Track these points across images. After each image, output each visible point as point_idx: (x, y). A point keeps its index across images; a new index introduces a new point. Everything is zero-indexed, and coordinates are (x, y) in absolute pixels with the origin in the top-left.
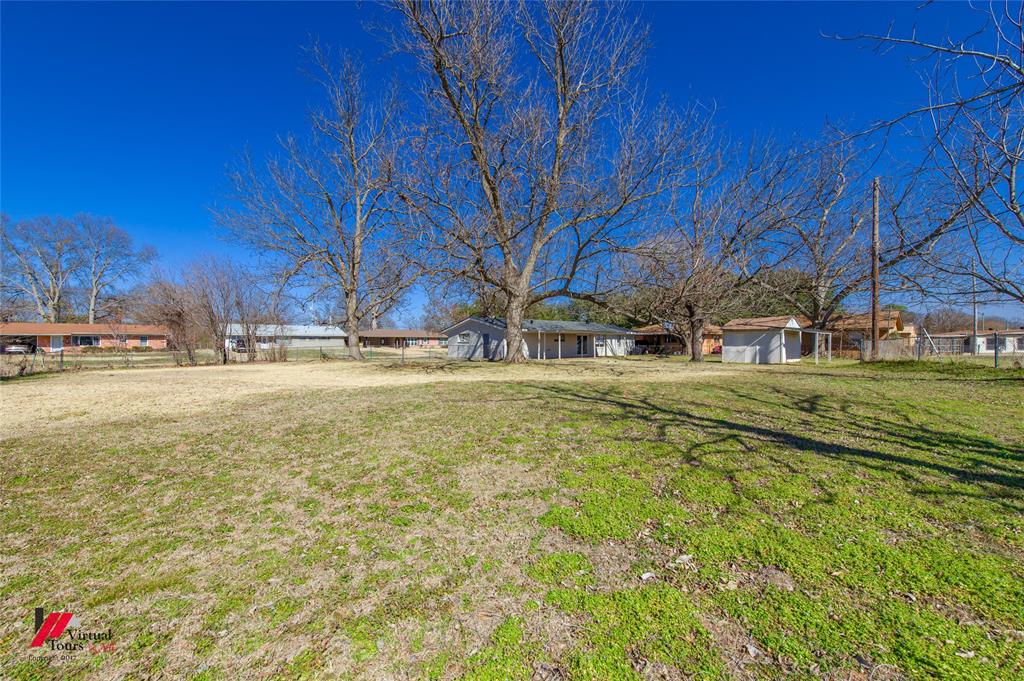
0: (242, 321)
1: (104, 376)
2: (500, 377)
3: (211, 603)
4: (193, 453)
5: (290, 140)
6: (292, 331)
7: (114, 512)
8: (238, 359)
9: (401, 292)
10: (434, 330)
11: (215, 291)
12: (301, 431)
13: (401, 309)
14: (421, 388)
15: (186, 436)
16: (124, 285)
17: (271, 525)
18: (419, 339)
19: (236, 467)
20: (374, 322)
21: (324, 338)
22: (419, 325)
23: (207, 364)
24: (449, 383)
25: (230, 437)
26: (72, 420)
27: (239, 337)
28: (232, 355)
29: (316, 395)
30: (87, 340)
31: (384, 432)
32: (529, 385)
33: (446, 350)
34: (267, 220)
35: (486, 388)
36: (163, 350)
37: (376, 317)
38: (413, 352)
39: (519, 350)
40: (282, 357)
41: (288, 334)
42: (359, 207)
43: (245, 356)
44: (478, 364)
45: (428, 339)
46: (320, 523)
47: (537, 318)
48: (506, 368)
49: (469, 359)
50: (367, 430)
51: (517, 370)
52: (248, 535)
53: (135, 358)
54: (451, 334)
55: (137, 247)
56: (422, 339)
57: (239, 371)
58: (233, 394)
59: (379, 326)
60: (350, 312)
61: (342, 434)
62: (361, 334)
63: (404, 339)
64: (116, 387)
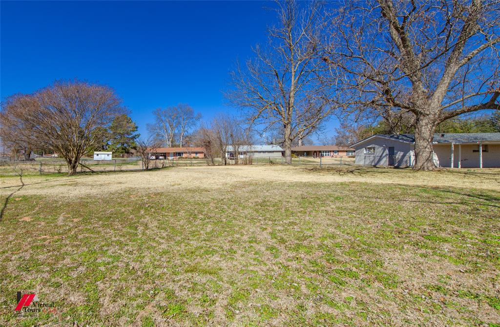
0: (233, 144)
1: (184, 169)
2: (411, 182)
3: (230, 291)
4: (217, 208)
5: (258, 47)
6: (255, 148)
7: (191, 230)
8: (231, 163)
9: (319, 121)
10: (342, 145)
11: (222, 130)
12: (263, 204)
13: (319, 133)
14: (337, 185)
15: (213, 199)
16: (191, 131)
17: (254, 256)
18: (331, 151)
19: (235, 219)
20: (300, 142)
21: (270, 152)
22: (330, 142)
23: (219, 165)
24: (361, 183)
25: (230, 203)
26: (176, 187)
27: (231, 152)
28: (228, 161)
29: (269, 185)
30: (180, 154)
31: (314, 213)
32: (447, 190)
33: (353, 159)
34: (245, 91)
35: (398, 190)
36: (202, 158)
37: (301, 139)
38: (327, 160)
39: (429, 159)
40: (249, 162)
41: (253, 150)
42: (293, 73)
43: (234, 162)
44: (384, 170)
45: (338, 151)
46: (281, 263)
47: (448, 132)
48: (416, 174)
49: (375, 166)
50: (302, 209)
51: (428, 176)
52: (243, 258)
53: (194, 162)
54: (359, 147)
55: (195, 115)
56: (333, 151)
57: (232, 169)
58: (231, 180)
59: (303, 144)
60: (287, 136)
61: (287, 210)
62: (293, 149)
63: (320, 152)
64: (188, 174)
